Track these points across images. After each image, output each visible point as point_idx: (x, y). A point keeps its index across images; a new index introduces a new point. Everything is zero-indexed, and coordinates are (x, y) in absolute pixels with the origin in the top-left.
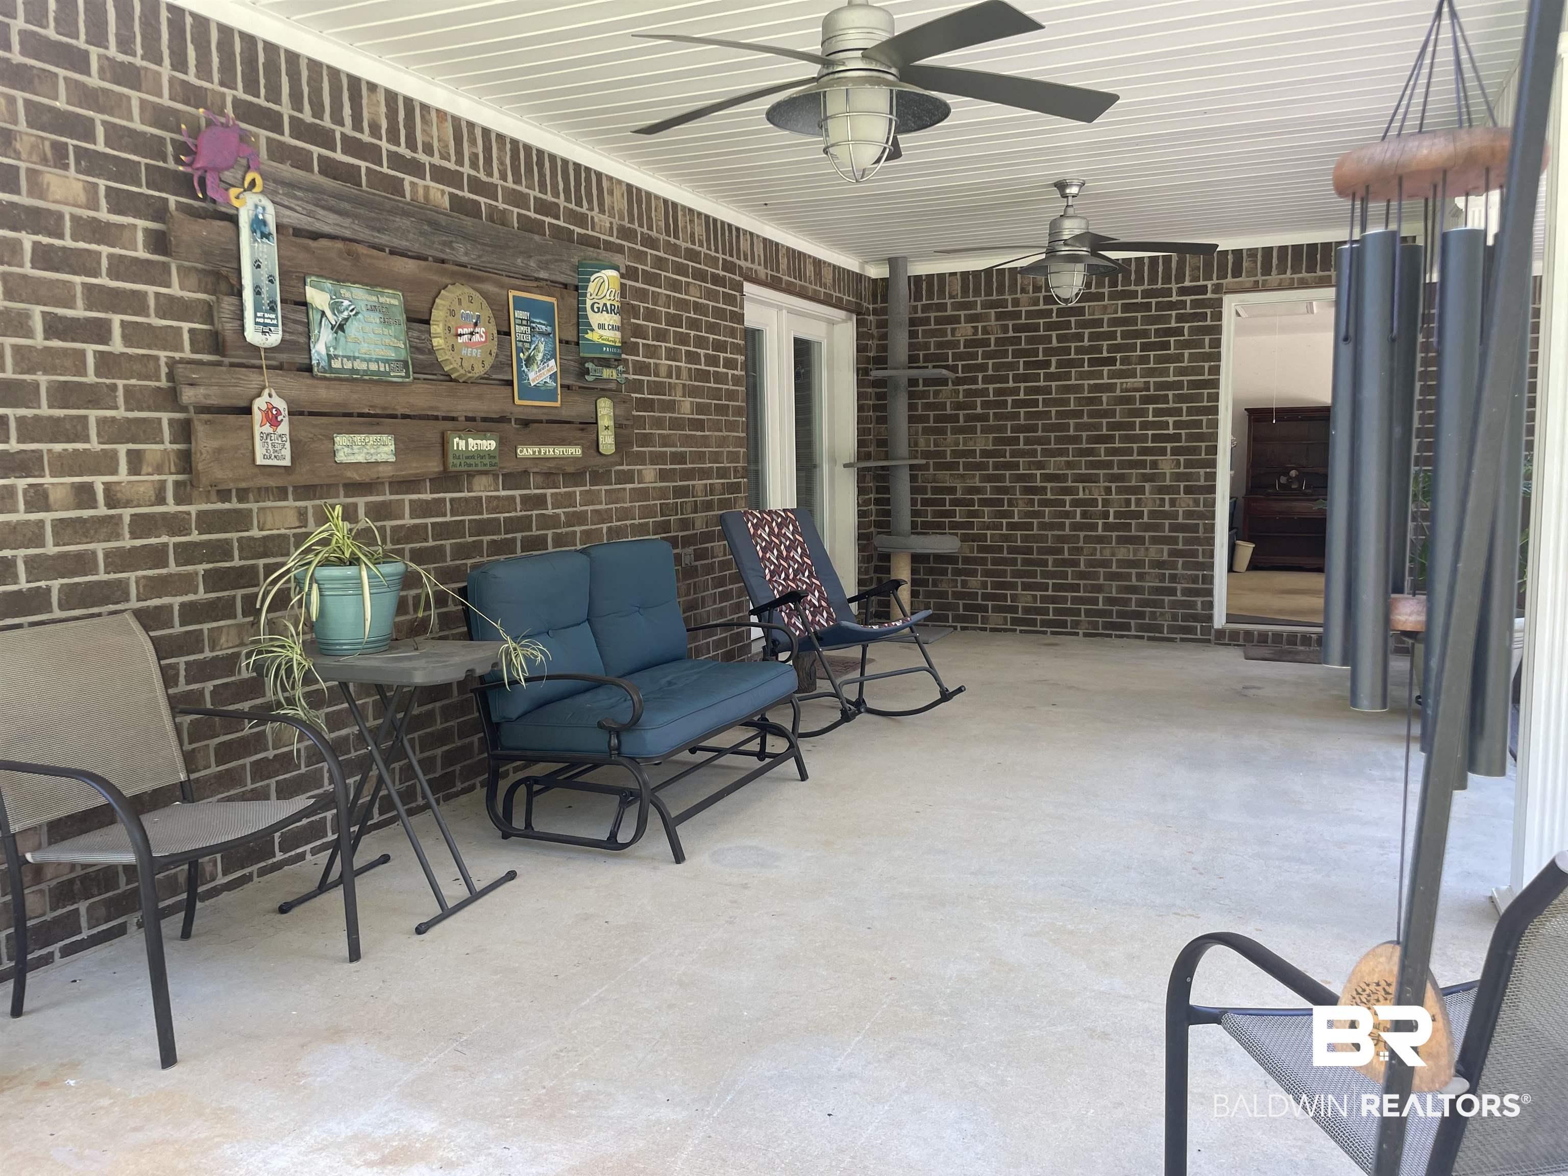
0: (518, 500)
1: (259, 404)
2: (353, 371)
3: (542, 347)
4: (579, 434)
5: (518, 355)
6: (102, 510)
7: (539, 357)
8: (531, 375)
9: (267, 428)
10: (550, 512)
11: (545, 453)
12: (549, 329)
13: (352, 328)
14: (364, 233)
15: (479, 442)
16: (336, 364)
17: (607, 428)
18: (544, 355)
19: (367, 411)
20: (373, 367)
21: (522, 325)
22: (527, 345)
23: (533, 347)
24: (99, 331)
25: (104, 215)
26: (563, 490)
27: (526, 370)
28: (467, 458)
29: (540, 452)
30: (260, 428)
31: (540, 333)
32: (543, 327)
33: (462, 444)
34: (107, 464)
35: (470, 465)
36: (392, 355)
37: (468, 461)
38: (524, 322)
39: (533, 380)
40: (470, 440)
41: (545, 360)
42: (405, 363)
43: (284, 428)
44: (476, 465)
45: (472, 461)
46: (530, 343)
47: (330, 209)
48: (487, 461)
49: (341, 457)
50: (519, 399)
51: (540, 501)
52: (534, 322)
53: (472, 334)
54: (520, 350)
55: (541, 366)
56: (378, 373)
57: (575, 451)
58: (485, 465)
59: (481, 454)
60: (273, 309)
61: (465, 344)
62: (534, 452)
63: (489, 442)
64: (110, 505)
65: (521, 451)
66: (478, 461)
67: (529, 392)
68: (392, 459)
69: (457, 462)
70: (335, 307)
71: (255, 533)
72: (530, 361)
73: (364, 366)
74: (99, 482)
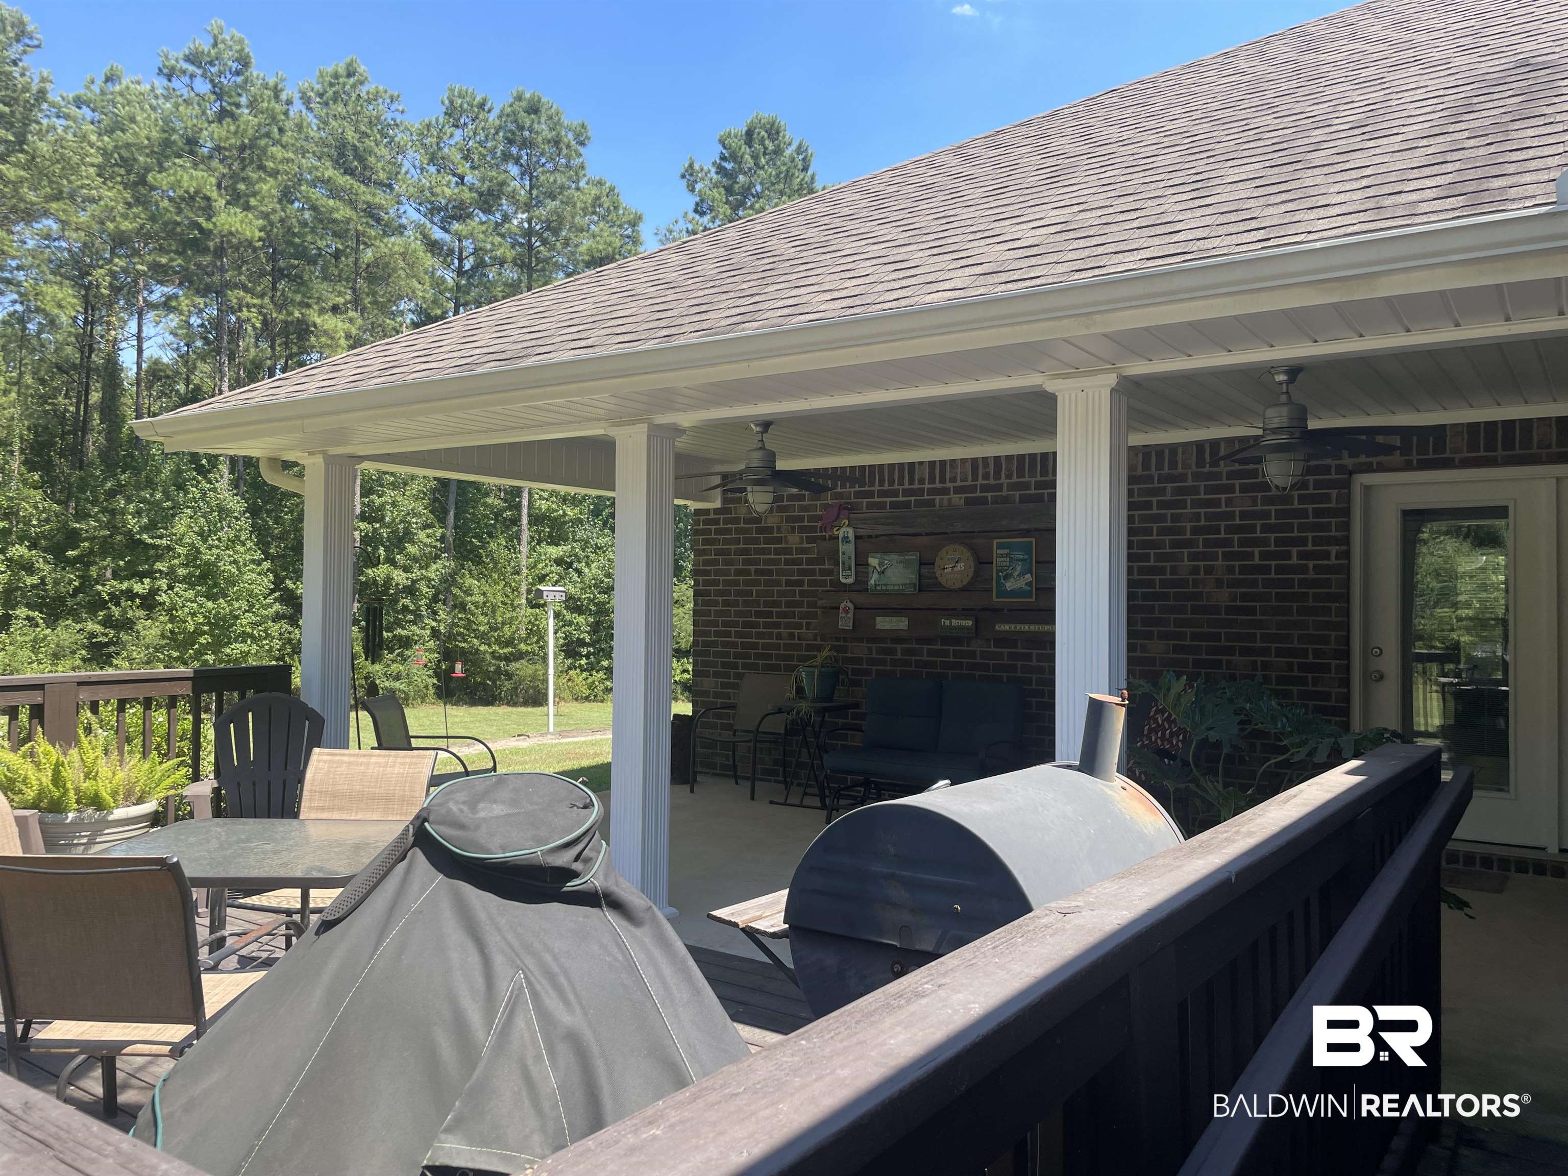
1: (842, 606)
2: (887, 590)
3: (1019, 568)
5: (997, 574)
6: (797, 641)
7: (1016, 573)
8: (1009, 584)
9: (844, 615)
11: (1021, 629)
12: (1026, 557)
13: (889, 572)
14: (900, 530)
15: (960, 621)
16: (878, 588)
18: (1021, 572)
19: (893, 607)
20: (897, 588)
21: (1002, 557)
22: (1006, 568)
23: (1011, 568)
24: (800, 583)
25: (805, 545)
27: (1004, 582)
29: (1016, 628)
30: (842, 615)
31: (1018, 560)
32: (1021, 556)
33: (947, 622)
34: (799, 626)
35: (956, 633)
36: (907, 581)
37: (953, 631)
38: (1004, 555)
39: (1011, 587)
40: (953, 620)
41: (1022, 574)
42: (915, 584)
43: (851, 615)
44: (960, 633)
46: (1009, 566)
47: (883, 524)
48: (970, 631)
49: (878, 627)
50: (997, 598)
52: (1013, 555)
53: (954, 567)
54: (999, 571)
55: (1018, 579)
56: (899, 590)
57: (1050, 628)
58: (964, 633)
59: (962, 628)
60: (850, 569)
61: (948, 573)
62: (1010, 628)
63: (968, 621)
64: (799, 639)
65: (999, 628)
66: (961, 631)
67: (1006, 594)
68: (906, 628)
69: (948, 631)
70: (881, 564)
71: (849, 655)
72: (1007, 576)
73: (891, 588)
74: (796, 631)
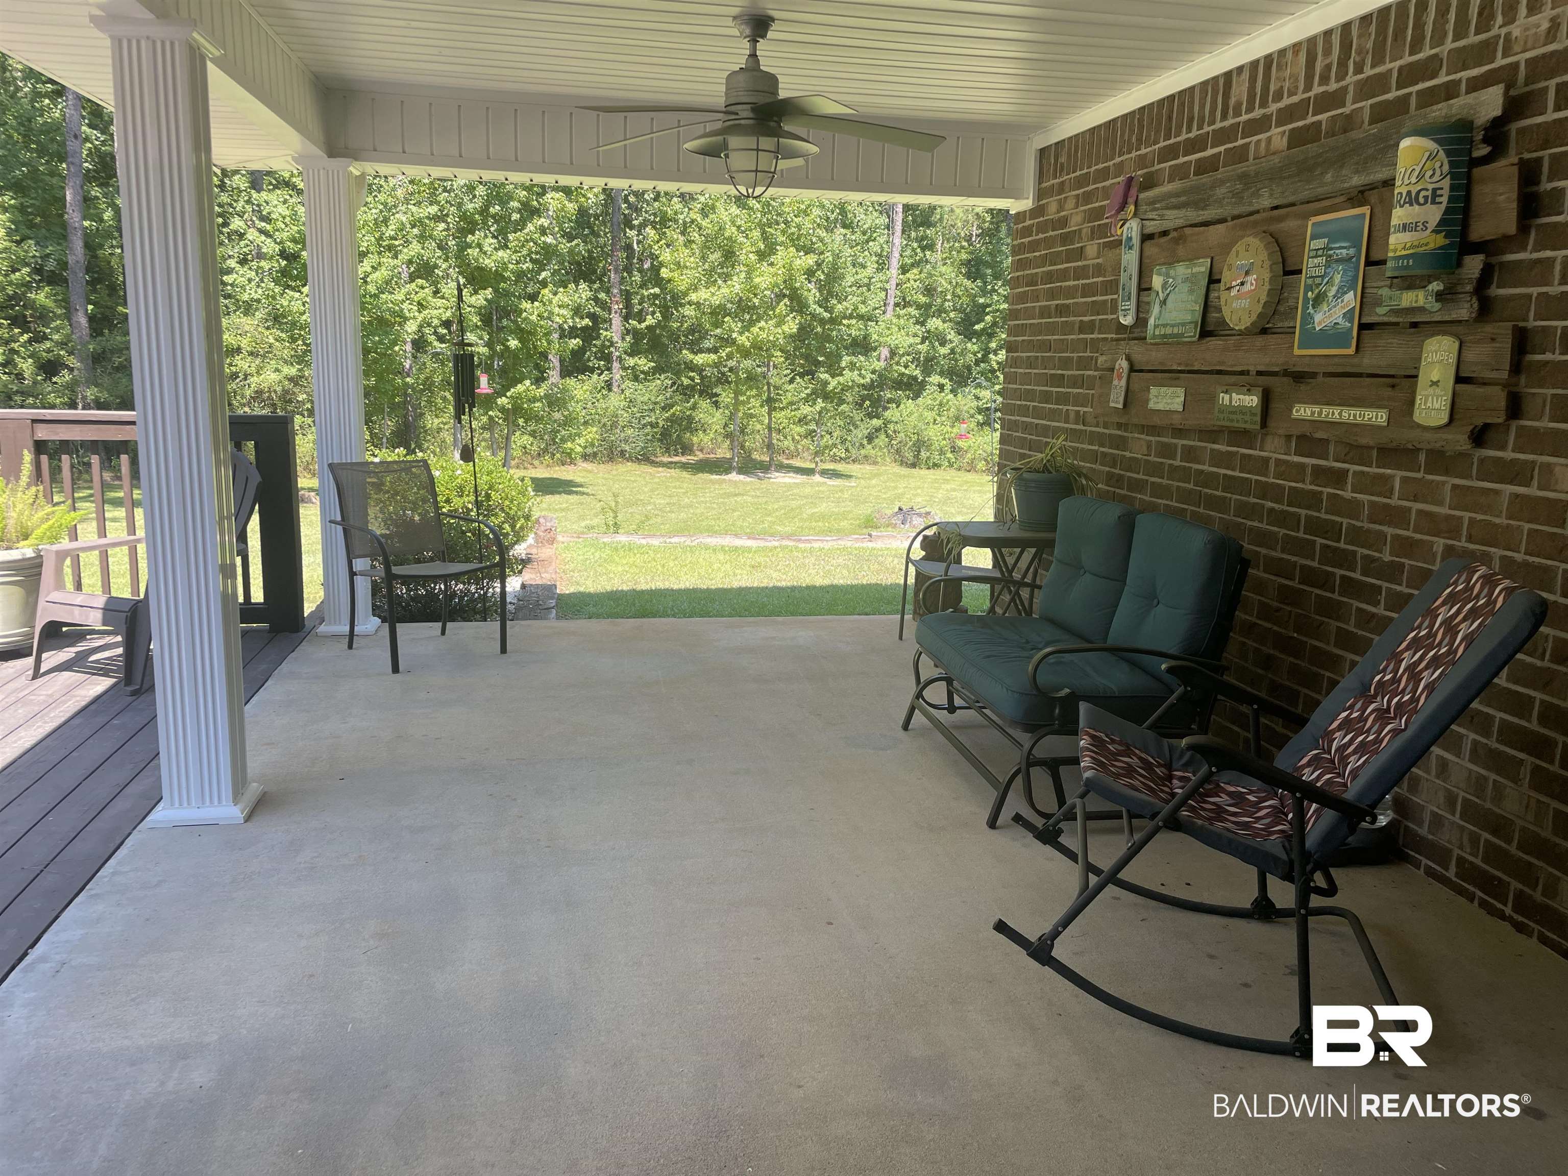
0: (1309, 471)
1: (1117, 366)
2: (1166, 335)
3: (1337, 278)
4: (1388, 392)
5: (1306, 294)
7: (1331, 294)
8: (1318, 317)
9: (1116, 382)
10: (1348, 494)
11: (1327, 416)
12: (1351, 252)
13: (1171, 300)
14: (1193, 216)
15: (1241, 397)
16: (1160, 332)
17: (1435, 384)
18: (1339, 288)
19: (1175, 368)
20: (1176, 330)
21: (1316, 256)
22: (1318, 281)
23: (1326, 280)
26: (1374, 470)
27: (1312, 312)
28: (1231, 413)
29: (1320, 413)
31: (1337, 261)
32: (1344, 251)
33: (1227, 398)
35: (1232, 421)
36: (1189, 318)
37: (1231, 416)
38: (1320, 253)
39: (1320, 323)
40: (1234, 395)
41: (1341, 293)
42: (1196, 323)
43: (1124, 382)
44: (1238, 421)
45: (1234, 417)
46: (1323, 277)
48: (1247, 418)
49: (1153, 405)
50: (1299, 348)
51: (1339, 478)
52: (1332, 249)
53: (1242, 284)
54: (1309, 288)
55: (1333, 304)
56: (1178, 335)
57: (1379, 417)
58: (1246, 422)
59: (1243, 410)
61: (1233, 298)
62: (1313, 413)
63: (1251, 397)
65: (1297, 411)
66: (1240, 417)
67: (1313, 338)
68: (1181, 409)
69: (1221, 416)
70: (1165, 285)
71: (1127, 454)
72: (1319, 299)
73: (1171, 331)
